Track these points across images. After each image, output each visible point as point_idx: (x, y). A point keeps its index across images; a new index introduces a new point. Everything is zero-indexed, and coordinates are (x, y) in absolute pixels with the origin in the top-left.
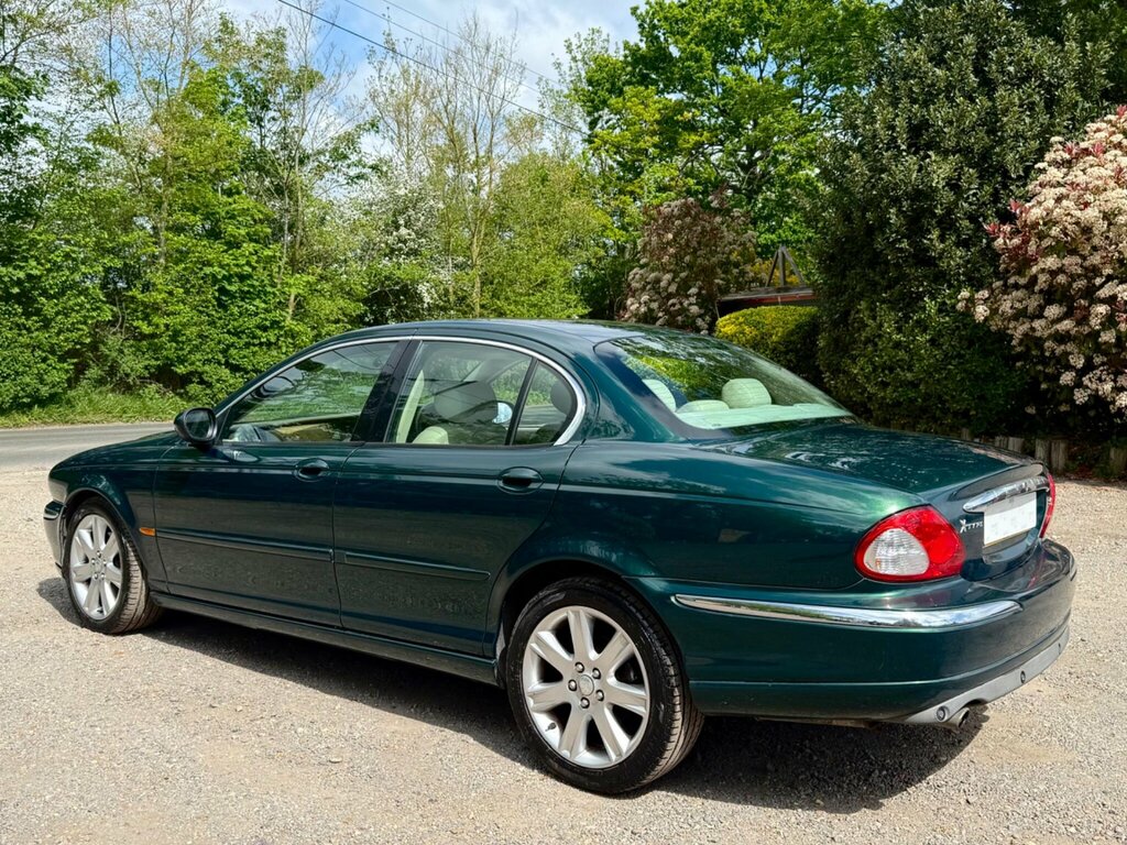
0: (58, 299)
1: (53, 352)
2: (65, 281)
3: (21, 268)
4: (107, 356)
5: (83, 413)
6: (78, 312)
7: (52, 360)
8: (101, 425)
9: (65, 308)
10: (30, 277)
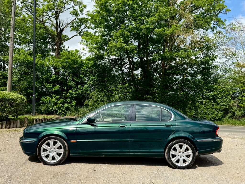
0: (221, 99)
1: (219, 110)
2: (223, 95)
3: (213, 93)
4: (233, 111)
5: (225, 123)
6: (225, 102)
7: (219, 111)
8: (229, 126)
9: (222, 101)
10: (215, 95)
